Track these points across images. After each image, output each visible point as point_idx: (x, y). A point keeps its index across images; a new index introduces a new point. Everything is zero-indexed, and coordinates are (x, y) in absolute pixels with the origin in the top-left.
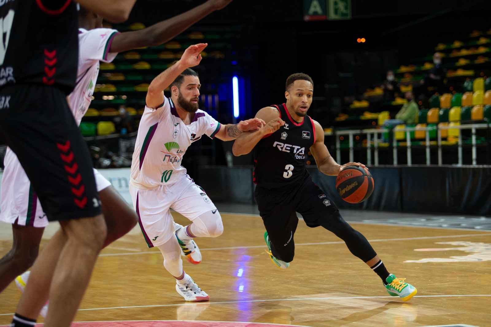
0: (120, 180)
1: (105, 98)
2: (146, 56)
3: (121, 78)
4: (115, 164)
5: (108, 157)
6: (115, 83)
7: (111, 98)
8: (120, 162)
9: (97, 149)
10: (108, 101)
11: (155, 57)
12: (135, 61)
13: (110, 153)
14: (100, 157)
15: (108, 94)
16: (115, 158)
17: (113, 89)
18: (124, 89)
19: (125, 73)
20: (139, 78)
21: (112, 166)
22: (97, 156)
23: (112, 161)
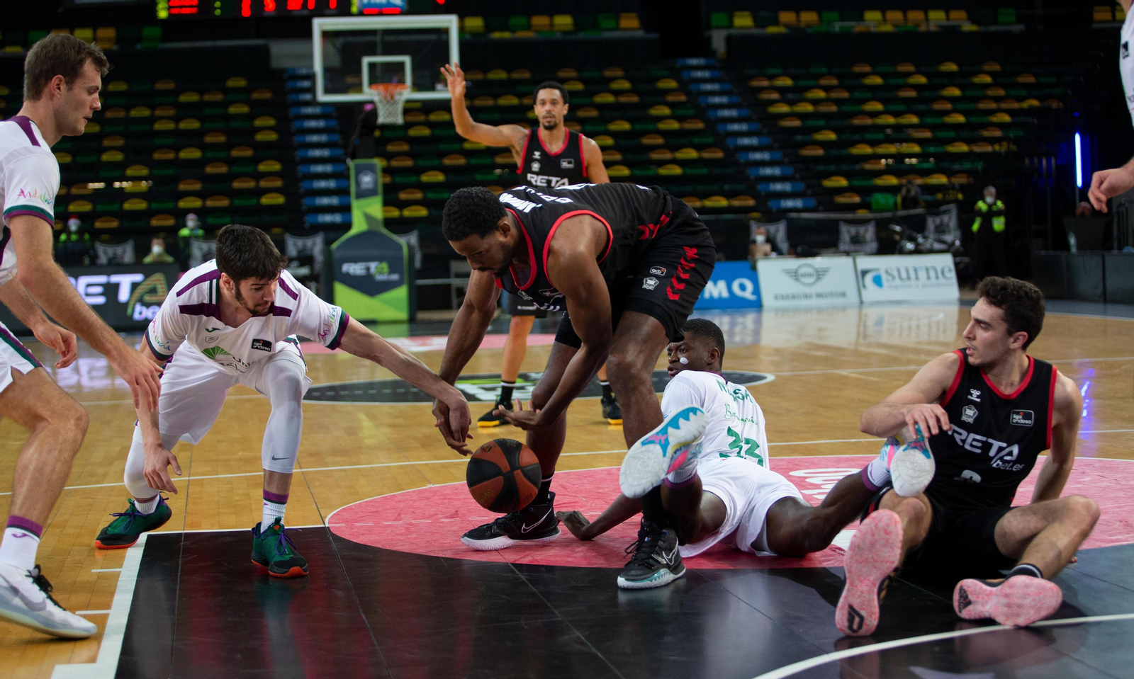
0: (927, 270)
1: (907, 160)
2: (960, 106)
3: (927, 134)
4: (922, 248)
5: (912, 239)
6: (919, 142)
7: (914, 161)
8: (928, 245)
9: (898, 228)
10: (911, 165)
11: (972, 106)
12: (946, 113)
13: (914, 234)
14: (902, 238)
15: (911, 156)
16: (920, 240)
17: (916, 149)
18: (932, 149)
19: (932, 128)
20: (952, 134)
21: (918, 251)
22: (897, 237)
23: (917, 245)
